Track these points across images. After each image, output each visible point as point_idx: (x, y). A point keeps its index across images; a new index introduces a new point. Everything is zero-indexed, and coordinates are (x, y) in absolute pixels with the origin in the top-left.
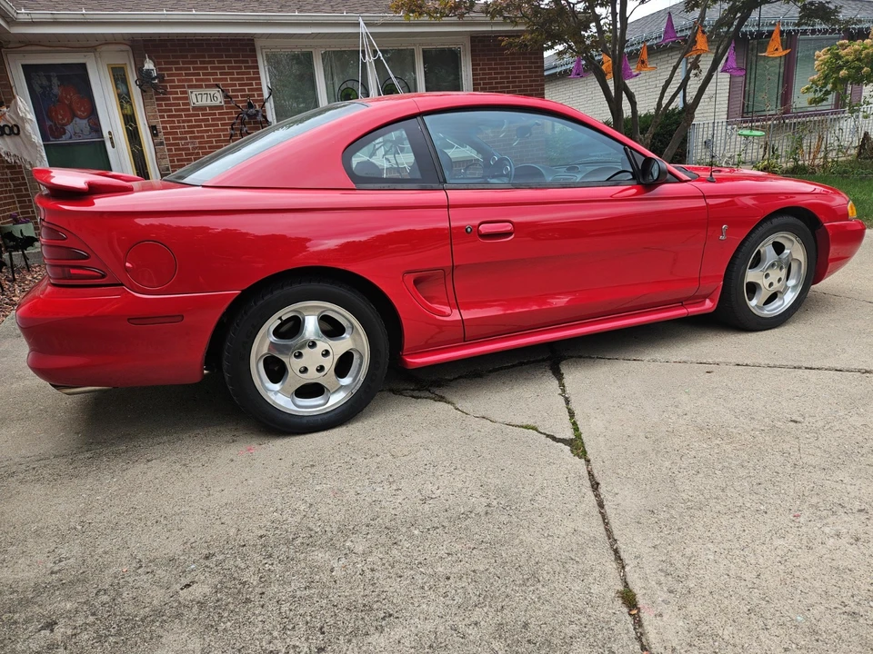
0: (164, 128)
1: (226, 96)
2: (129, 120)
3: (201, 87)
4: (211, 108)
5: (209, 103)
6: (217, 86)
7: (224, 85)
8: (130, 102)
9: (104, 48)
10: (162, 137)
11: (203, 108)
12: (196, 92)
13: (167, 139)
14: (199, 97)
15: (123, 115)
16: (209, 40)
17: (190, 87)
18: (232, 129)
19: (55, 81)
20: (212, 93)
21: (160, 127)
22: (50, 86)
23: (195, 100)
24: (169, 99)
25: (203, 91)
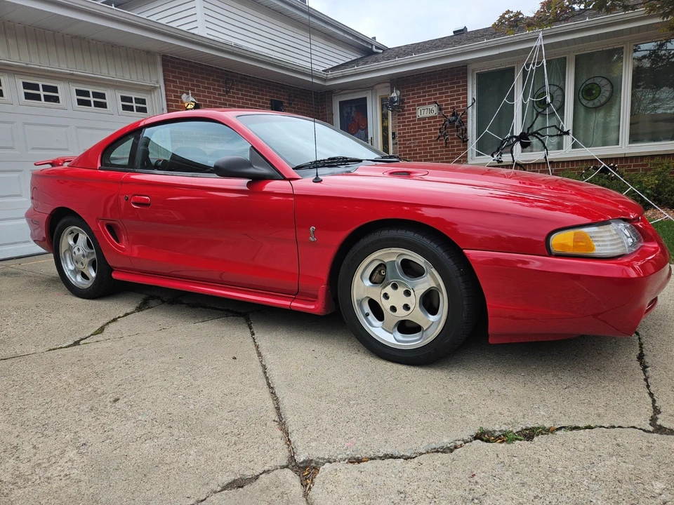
0: (399, 134)
1: (440, 109)
2: (385, 129)
3: (425, 104)
4: (429, 118)
5: (428, 115)
6: (436, 103)
7: (440, 102)
8: (387, 119)
9: (379, 86)
10: (397, 139)
11: (424, 119)
12: (421, 108)
13: (400, 141)
14: (422, 111)
15: (383, 126)
16: (436, 71)
17: (418, 105)
18: (440, 132)
19: (354, 109)
20: (431, 108)
21: (397, 133)
22: (351, 112)
23: (419, 114)
24: (405, 115)
25: (425, 107)
